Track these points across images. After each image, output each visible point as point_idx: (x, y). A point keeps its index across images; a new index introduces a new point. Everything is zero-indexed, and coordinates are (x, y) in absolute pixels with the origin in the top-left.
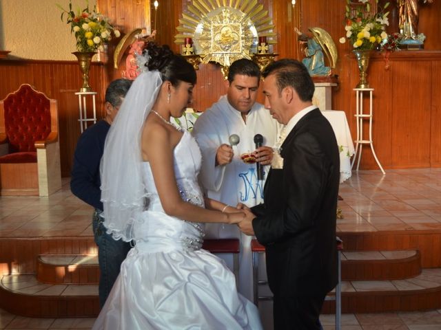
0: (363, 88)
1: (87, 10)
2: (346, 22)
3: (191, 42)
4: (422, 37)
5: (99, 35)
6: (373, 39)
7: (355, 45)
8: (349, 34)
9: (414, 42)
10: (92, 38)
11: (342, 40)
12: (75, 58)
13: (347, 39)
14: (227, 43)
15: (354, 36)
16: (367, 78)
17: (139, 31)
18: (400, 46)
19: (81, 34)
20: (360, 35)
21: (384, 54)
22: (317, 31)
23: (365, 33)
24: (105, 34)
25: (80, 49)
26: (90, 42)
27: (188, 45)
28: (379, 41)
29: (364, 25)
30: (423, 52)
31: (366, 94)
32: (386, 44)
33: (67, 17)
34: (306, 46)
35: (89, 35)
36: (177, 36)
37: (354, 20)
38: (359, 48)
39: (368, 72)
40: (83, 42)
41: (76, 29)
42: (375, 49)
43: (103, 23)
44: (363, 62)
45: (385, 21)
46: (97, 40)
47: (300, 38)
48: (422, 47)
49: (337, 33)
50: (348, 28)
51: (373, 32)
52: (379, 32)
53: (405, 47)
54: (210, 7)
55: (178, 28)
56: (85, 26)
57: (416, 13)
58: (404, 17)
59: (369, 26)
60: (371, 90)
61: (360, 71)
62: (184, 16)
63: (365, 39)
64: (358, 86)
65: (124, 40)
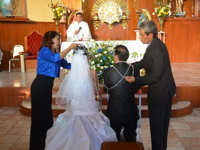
0: (161, 32)
1: (58, 3)
2: (155, 6)
3: (97, 15)
4: (185, 13)
5: (62, 12)
6: (165, 13)
7: (158, 16)
8: (156, 11)
9: (181, 14)
10: (59, 14)
11: (153, 14)
12: (53, 21)
13: (155, 13)
14: (111, 15)
15: (158, 12)
16: (163, 28)
17: (77, 10)
18: (176, 16)
19: (55, 12)
20: (160, 12)
21: (170, 19)
22: (144, 10)
23: (162, 11)
24: (64, 12)
25: (55, 18)
26: (59, 15)
27: (96, 16)
28: (168, 14)
29: (162, 8)
30: (185, 18)
31: (162, 34)
32: (171, 15)
33: (50, 5)
34: (140, 16)
35: (58, 12)
36: (92, 13)
37: (158, 6)
38: (160, 16)
39: (163, 26)
40: (56, 15)
41: (54, 10)
42: (166, 17)
43: (64, 8)
44: (161, 22)
45: (170, 6)
46: (61, 14)
47: (137, 13)
49: (151, 11)
50: (156, 9)
51: (166, 10)
52: (168, 11)
53: (178, 16)
54: (105, 2)
55: (92, 10)
56: (57, 9)
57: (182, 3)
58: (178, 5)
59: (164, 8)
60: (164, 33)
61: (160, 25)
62: (95, 5)
63: (162, 13)
64: (159, 31)
65: (71, 14)
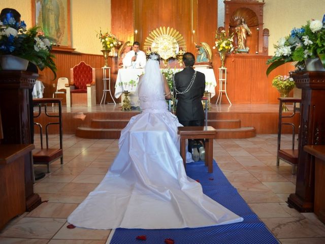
0: (222, 68)
1: (107, 33)
2: (216, 40)
3: (150, 49)
5: (112, 43)
6: (227, 47)
7: (219, 50)
8: (217, 45)
9: (244, 50)
10: (110, 45)
11: (214, 48)
12: (102, 54)
13: (216, 47)
14: (166, 50)
15: (219, 46)
16: (224, 64)
17: (129, 42)
18: (238, 52)
19: (105, 43)
20: (221, 46)
21: (232, 55)
22: (203, 44)
23: (223, 44)
24: (115, 43)
25: (104, 49)
26: (109, 46)
28: (230, 49)
29: (223, 41)
30: (248, 55)
31: (224, 71)
32: (233, 51)
33: (99, 36)
34: (199, 50)
35: (108, 43)
37: (219, 39)
38: (221, 51)
39: (225, 61)
40: (106, 46)
41: (103, 40)
42: (228, 52)
43: (114, 38)
44: (223, 57)
45: (232, 40)
46: (112, 45)
47: (196, 47)
48: (248, 52)
49: (211, 44)
50: (216, 43)
51: (228, 44)
52: (229, 45)
53: (241, 52)
54: (159, 35)
55: (145, 43)
56: (107, 39)
57: (245, 38)
58: (240, 40)
59: (225, 42)
60: (226, 69)
61: (221, 61)
62: (148, 38)
63: (223, 47)
64: (221, 67)
65: (122, 46)
